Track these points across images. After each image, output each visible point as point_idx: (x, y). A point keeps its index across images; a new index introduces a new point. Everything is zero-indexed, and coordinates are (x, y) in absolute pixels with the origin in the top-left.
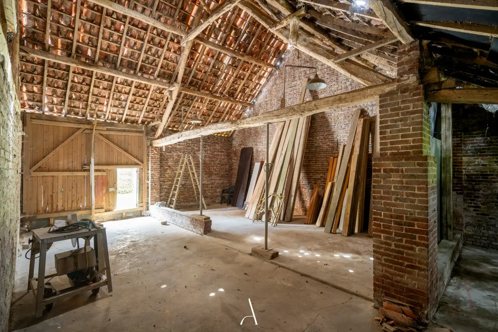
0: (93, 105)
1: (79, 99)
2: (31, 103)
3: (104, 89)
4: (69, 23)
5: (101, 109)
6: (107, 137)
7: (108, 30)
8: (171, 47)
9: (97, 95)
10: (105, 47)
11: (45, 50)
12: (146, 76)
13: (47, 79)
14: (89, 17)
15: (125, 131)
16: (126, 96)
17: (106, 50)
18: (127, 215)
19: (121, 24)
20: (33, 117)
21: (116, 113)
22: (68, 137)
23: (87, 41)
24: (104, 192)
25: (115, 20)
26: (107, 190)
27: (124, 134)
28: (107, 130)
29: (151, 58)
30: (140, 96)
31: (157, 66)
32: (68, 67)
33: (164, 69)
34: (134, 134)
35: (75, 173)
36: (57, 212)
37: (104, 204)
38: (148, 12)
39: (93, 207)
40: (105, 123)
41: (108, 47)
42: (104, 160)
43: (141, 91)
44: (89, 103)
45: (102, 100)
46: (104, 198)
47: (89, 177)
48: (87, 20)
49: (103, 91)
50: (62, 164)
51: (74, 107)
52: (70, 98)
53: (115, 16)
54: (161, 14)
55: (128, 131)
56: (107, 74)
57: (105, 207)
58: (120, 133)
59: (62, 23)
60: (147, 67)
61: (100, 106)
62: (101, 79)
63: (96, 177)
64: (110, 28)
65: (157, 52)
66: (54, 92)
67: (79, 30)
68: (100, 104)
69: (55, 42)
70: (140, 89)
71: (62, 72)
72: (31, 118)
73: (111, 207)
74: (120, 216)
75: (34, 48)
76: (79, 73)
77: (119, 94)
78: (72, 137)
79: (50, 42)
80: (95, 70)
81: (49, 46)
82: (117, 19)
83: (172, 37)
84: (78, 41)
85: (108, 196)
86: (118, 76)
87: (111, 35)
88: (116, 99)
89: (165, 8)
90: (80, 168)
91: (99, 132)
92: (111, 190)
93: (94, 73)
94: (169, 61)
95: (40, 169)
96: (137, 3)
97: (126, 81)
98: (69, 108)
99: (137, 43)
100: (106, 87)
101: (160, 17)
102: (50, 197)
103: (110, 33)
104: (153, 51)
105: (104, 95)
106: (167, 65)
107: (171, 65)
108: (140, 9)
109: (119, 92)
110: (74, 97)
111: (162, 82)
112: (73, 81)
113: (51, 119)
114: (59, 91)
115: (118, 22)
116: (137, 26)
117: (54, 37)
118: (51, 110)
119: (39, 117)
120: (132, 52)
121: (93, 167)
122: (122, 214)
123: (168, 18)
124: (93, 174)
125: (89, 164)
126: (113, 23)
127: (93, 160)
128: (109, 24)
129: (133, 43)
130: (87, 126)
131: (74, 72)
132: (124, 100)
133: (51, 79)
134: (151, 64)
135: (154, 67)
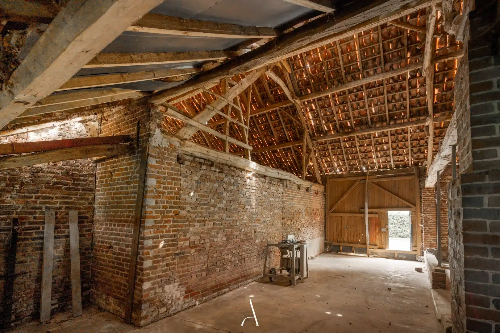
0: (365, 160)
1: (353, 159)
2: (329, 169)
3: (368, 145)
4: (331, 112)
5: (371, 162)
6: (378, 184)
7: (354, 103)
8: (415, 83)
9: (364, 152)
10: (357, 115)
11: (326, 134)
12: (398, 122)
13: (332, 151)
14: (340, 101)
15: (395, 176)
16: (387, 145)
17: (359, 117)
18: (400, 256)
19: (362, 93)
20: (331, 177)
21: (385, 162)
22: (350, 187)
23: (344, 117)
24: (377, 231)
25: (356, 93)
26: (380, 230)
27: (394, 179)
28: (378, 178)
29: (398, 104)
30: (401, 141)
31: (405, 108)
32: (339, 139)
33: (416, 107)
34: (404, 178)
35: (354, 214)
36: (344, 242)
37: (377, 242)
38: (379, 71)
39: (368, 243)
40: (378, 172)
41: (359, 114)
42: (376, 204)
43: (400, 137)
44: (361, 159)
45: (369, 155)
46: (377, 237)
47: (363, 219)
48: (340, 104)
49: (368, 147)
50: (347, 207)
51: (353, 165)
52: (348, 159)
53: (355, 90)
54: (391, 64)
55: (399, 176)
56: (366, 133)
57: (378, 245)
58: (390, 179)
59: (328, 114)
60: (398, 114)
61: (370, 159)
62: (362, 139)
63: (370, 219)
64: (355, 101)
65: (402, 96)
66: (338, 159)
67: (337, 113)
68: (369, 157)
69: (328, 127)
70: (398, 134)
71: (338, 144)
72: (330, 178)
73: (384, 246)
74: (392, 255)
75: (320, 135)
76: (347, 141)
77: (381, 146)
78: (353, 187)
79: (326, 128)
80: (355, 135)
81: (326, 131)
82: (358, 90)
83: (412, 74)
84: (339, 120)
85: (381, 236)
86: (374, 132)
87: (358, 104)
88: (380, 151)
89: (393, 56)
90: (357, 210)
91: (371, 181)
92: (383, 230)
93: (356, 137)
94: (418, 97)
95: (334, 212)
96: (367, 70)
97: (383, 133)
98: (350, 167)
99: (380, 99)
100: (368, 143)
101: (391, 67)
102: (340, 231)
103: (357, 103)
104: (397, 97)
105: (370, 150)
106: (419, 102)
107: (422, 100)
108: (372, 72)
109: (380, 144)
110: (350, 158)
111: (419, 119)
112: (346, 147)
113: (341, 176)
114: (340, 157)
115: (359, 93)
116: (374, 87)
117: (327, 124)
118: (341, 170)
119: (333, 177)
120: (378, 108)
121: (367, 210)
122: (394, 254)
123: (400, 61)
124: (367, 216)
125: (363, 208)
126: (356, 96)
127: (366, 204)
128: (354, 98)
129: (376, 100)
130: (362, 178)
131: (344, 141)
132: (387, 149)
133: (333, 150)
134: (400, 109)
135: (403, 110)
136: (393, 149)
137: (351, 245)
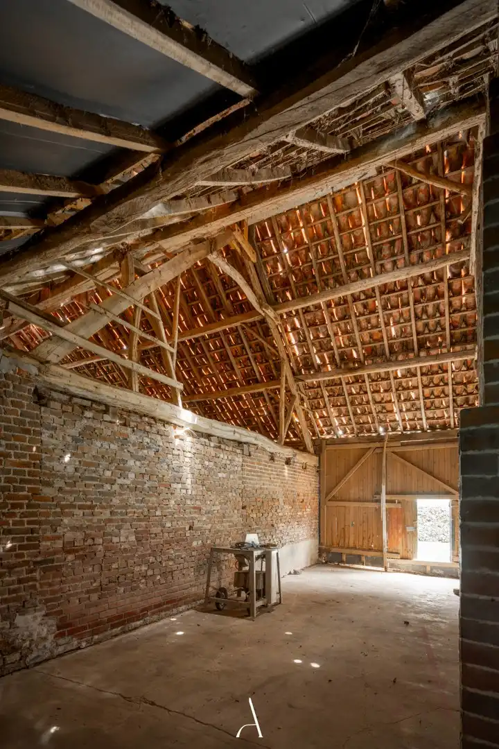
0: (381, 416)
1: (363, 413)
2: (326, 428)
3: (386, 391)
4: (326, 333)
5: (392, 418)
6: (403, 456)
7: (362, 318)
8: (458, 287)
9: (380, 402)
10: (367, 339)
11: (318, 370)
12: (433, 352)
13: (329, 400)
14: (340, 315)
15: (428, 443)
16: (416, 391)
17: (370, 343)
18: (435, 571)
19: (374, 301)
20: (328, 442)
21: (413, 420)
22: (359, 459)
23: (347, 343)
24: (400, 531)
25: (365, 301)
26: (404, 529)
27: (426, 447)
28: (403, 445)
29: (432, 322)
30: (437, 385)
31: (444, 329)
32: (340, 379)
33: (461, 328)
34: (441, 447)
35: (366, 503)
36: (348, 548)
37: (400, 548)
38: (400, 263)
39: (385, 549)
40: (403, 436)
41: (371, 337)
42: (399, 489)
43: (436, 378)
44: (375, 415)
45: (388, 406)
46: (400, 540)
47: (378, 511)
48: (341, 319)
49: (386, 394)
50: (354, 492)
51: (364, 423)
52: (355, 414)
53: (363, 297)
54: (419, 251)
55: (434, 442)
56: (382, 371)
57: (401, 554)
58: (420, 448)
59: (321, 336)
60: (431, 338)
61: (389, 415)
62: (377, 381)
63: (389, 511)
64: (363, 315)
65: (437, 308)
66: (340, 412)
67: (336, 334)
68: (388, 412)
69: (322, 358)
70: (432, 374)
71: (338, 387)
72: (327, 444)
73: (409, 555)
74: (422, 570)
75: (310, 372)
76: (353, 383)
77: (406, 392)
78: (363, 460)
79: (319, 361)
80: (365, 373)
81: (319, 366)
82: (368, 297)
83: (454, 270)
84: (340, 347)
85: (405, 537)
86: (394, 369)
87: (368, 321)
88: (405, 400)
89: (423, 238)
90: (369, 496)
91: (392, 450)
92: (409, 529)
93: (366, 377)
94: (464, 311)
95: (334, 499)
96: (382, 262)
97: (409, 371)
98: (359, 426)
99: (404, 312)
100: (386, 388)
101: (420, 257)
102: (342, 530)
103: (366, 319)
104: (430, 310)
105: (389, 399)
106: (464, 320)
107: (471, 317)
108: (389, 266)
109: (404, 389)
110: (359, 412)
111: (466, 349)
112: (351, 394)
113: (345, 442)
114: (343, 409)
115: (370, 301)
116: (394, 291)
117: (320, 354)
118: (345, 432)
119: (332, 442)
120: (401, 328)
121: (384, 497)
122: (425, 567)
123: (433, 248)
124: (384, 506)
125: (379, 493)
126: (365, 306)
127: (384, 487)
128: (361, 309)
129: (398, 314)
130: (378, 445)
131: (348, 383)
132: (416, 398)
133: (332, 399)
134: (435, 331)
135: (441, 333)
136: (426, 398)
137: (360, 552)
